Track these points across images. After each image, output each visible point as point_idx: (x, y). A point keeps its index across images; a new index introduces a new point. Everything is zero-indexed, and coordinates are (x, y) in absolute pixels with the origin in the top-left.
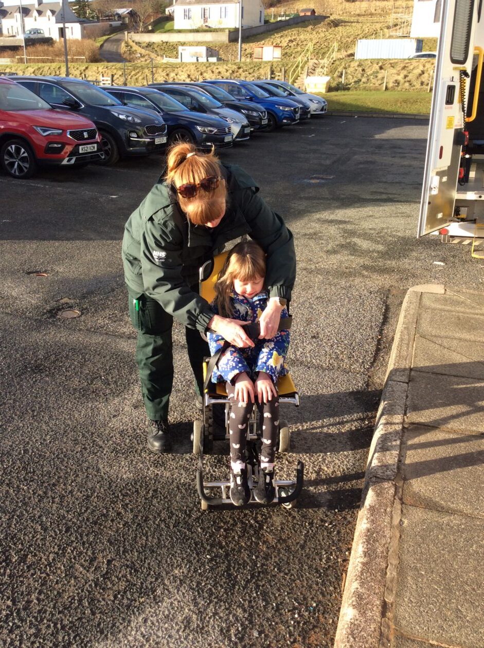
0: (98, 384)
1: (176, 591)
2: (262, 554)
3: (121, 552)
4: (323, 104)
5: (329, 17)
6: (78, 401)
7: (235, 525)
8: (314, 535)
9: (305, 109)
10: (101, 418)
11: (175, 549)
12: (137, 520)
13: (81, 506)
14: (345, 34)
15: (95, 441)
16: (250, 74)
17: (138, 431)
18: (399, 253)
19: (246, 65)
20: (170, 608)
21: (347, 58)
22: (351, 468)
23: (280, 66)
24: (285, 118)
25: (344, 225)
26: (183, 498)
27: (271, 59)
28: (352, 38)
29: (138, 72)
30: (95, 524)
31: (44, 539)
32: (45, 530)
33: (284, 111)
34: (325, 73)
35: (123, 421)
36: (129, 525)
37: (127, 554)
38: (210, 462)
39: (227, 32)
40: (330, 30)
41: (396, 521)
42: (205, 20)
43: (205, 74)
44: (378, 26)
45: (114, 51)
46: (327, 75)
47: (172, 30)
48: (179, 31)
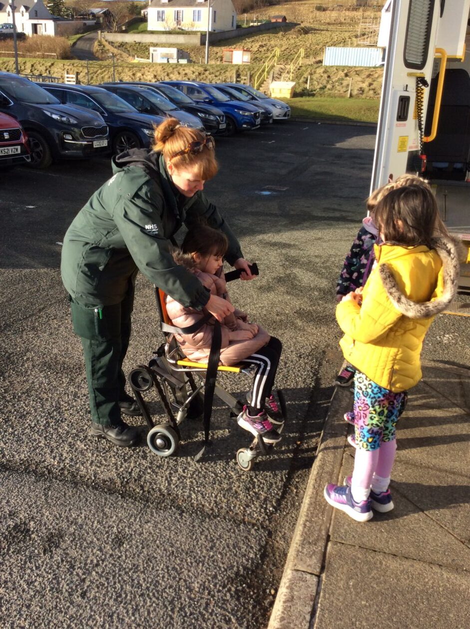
4: (286, 110)
5: (300, 24)
9: (267, 115)
14: (314, 41)
16: (216, 76)
21: (314, 65)
23: (247, 70)
24: (245, 123)
27: (239, 63)
28: (321, 45)
29: (105, 71)
33: (244, 115)
34: (291, 78)
39: (199, 34)
40: (300, 37)
42: (178, 22)
43: (171, 75)
44: (347, 35)
45: (87, 49)
46: (293, 80)
47: (145, 31)
48: (152, 32)
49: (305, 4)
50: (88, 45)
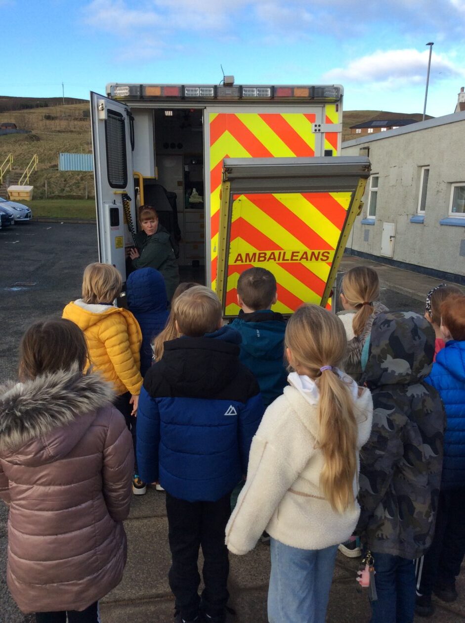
4: (27, 212)
5: (31, 131)
14: (47, 147)
21: (50, 169)
28: (55, 151)
34: (28, 183)
40: (33, 143)
44: (78, 142)
46: (30, 185)
49: (34, 113)
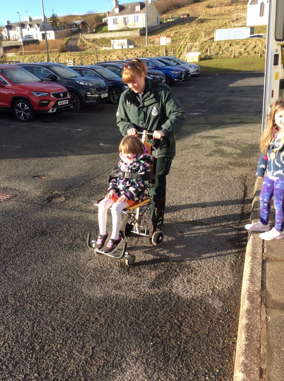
0: (79, 241)
1: (134, 365)
2: (183, 340)
3: (99, 342)
4: (197, 68)
5: (198, 17)
6: (68, 252)
7: (166, 323)
8: (214, 328)
9: (187, 72)
10: (82, 261)
11: (131, 340)
12: (107, 323)
13: (74, 315)
14: (208, 27)
15: (79, 275)
16: (153, 53)
17: (104, 268)
18: (250, 154)
19: (151, 49)
20: (131, 376)
21: (210, 41)
22: (233, 286)
23: (171, 48)
24: (176, 78)
25: (215, 139)
26: (133, 308)
27: (165, 44)
28: (212, 29)
29: (89, 57)
30: (83, 326)
31: (53, 336)
32: (54, 330)
33: (175, 74)
34: (197, 50)
35: (95, 263)
36: (103, 326)
37: (103, 343)
38: (147, 286)
39: (139, 30)
40: (199, 25)
41: (263, 318)
42: (126, 24)
43: (127, 55)
44: (227, 21)
45: (74, 45)
46: (199, 51)
47: (107, 31)
48: (111, 31)
49: (199, 5)
50: (75, 43)
